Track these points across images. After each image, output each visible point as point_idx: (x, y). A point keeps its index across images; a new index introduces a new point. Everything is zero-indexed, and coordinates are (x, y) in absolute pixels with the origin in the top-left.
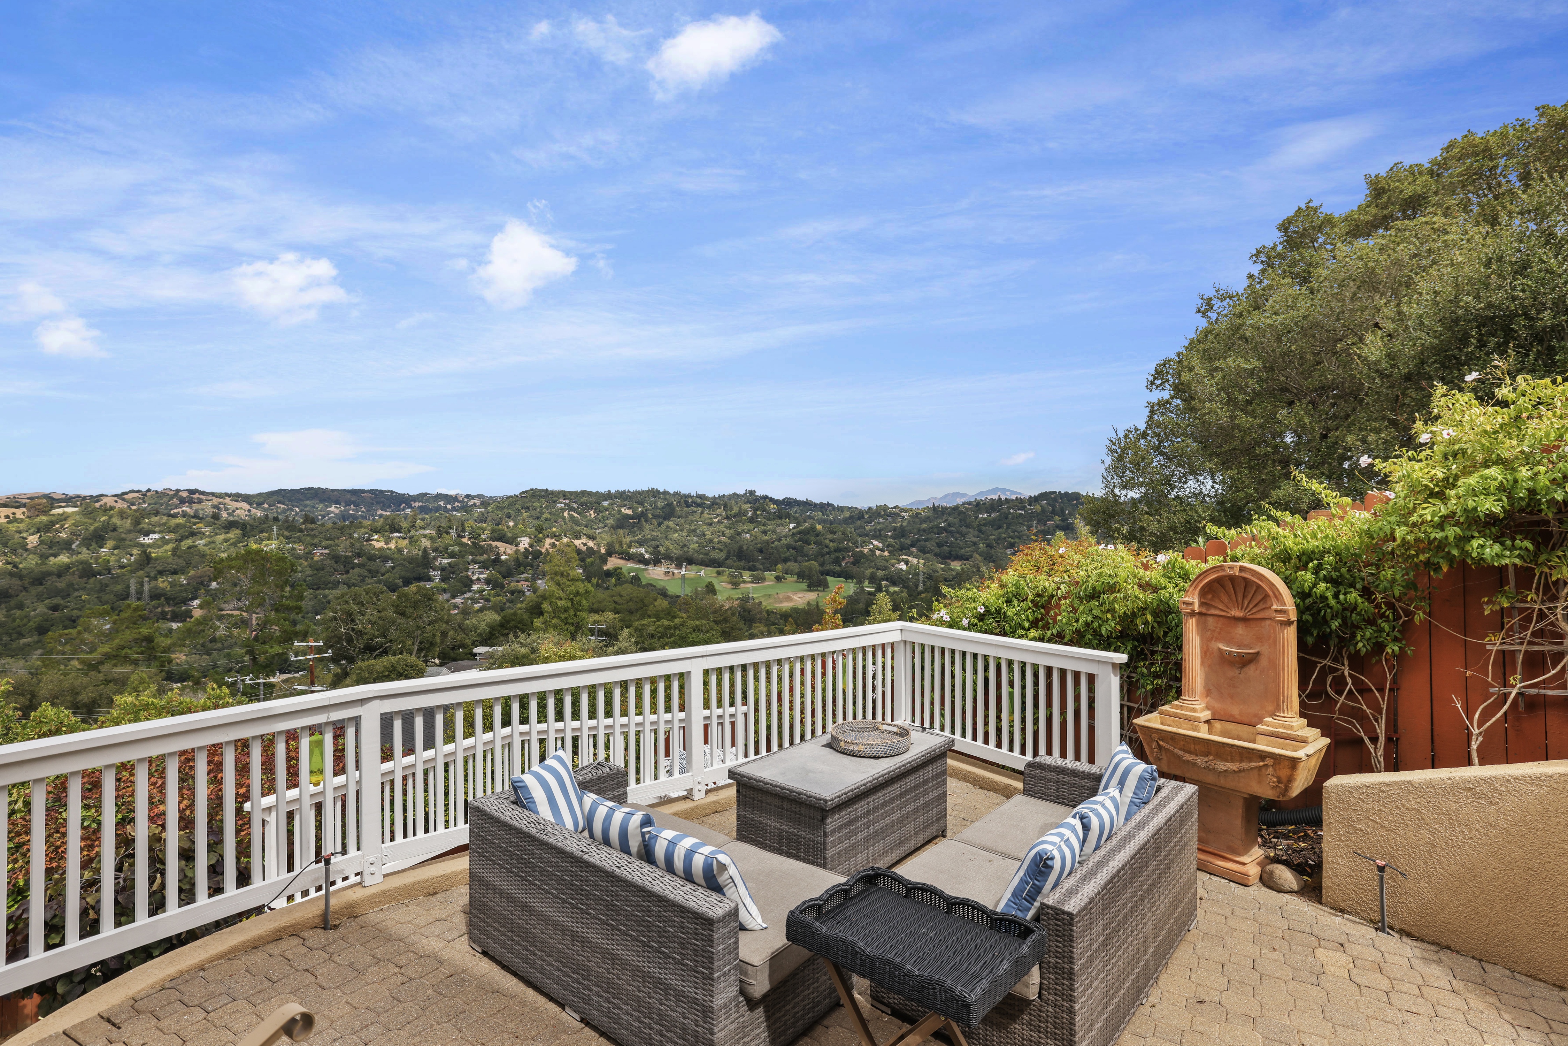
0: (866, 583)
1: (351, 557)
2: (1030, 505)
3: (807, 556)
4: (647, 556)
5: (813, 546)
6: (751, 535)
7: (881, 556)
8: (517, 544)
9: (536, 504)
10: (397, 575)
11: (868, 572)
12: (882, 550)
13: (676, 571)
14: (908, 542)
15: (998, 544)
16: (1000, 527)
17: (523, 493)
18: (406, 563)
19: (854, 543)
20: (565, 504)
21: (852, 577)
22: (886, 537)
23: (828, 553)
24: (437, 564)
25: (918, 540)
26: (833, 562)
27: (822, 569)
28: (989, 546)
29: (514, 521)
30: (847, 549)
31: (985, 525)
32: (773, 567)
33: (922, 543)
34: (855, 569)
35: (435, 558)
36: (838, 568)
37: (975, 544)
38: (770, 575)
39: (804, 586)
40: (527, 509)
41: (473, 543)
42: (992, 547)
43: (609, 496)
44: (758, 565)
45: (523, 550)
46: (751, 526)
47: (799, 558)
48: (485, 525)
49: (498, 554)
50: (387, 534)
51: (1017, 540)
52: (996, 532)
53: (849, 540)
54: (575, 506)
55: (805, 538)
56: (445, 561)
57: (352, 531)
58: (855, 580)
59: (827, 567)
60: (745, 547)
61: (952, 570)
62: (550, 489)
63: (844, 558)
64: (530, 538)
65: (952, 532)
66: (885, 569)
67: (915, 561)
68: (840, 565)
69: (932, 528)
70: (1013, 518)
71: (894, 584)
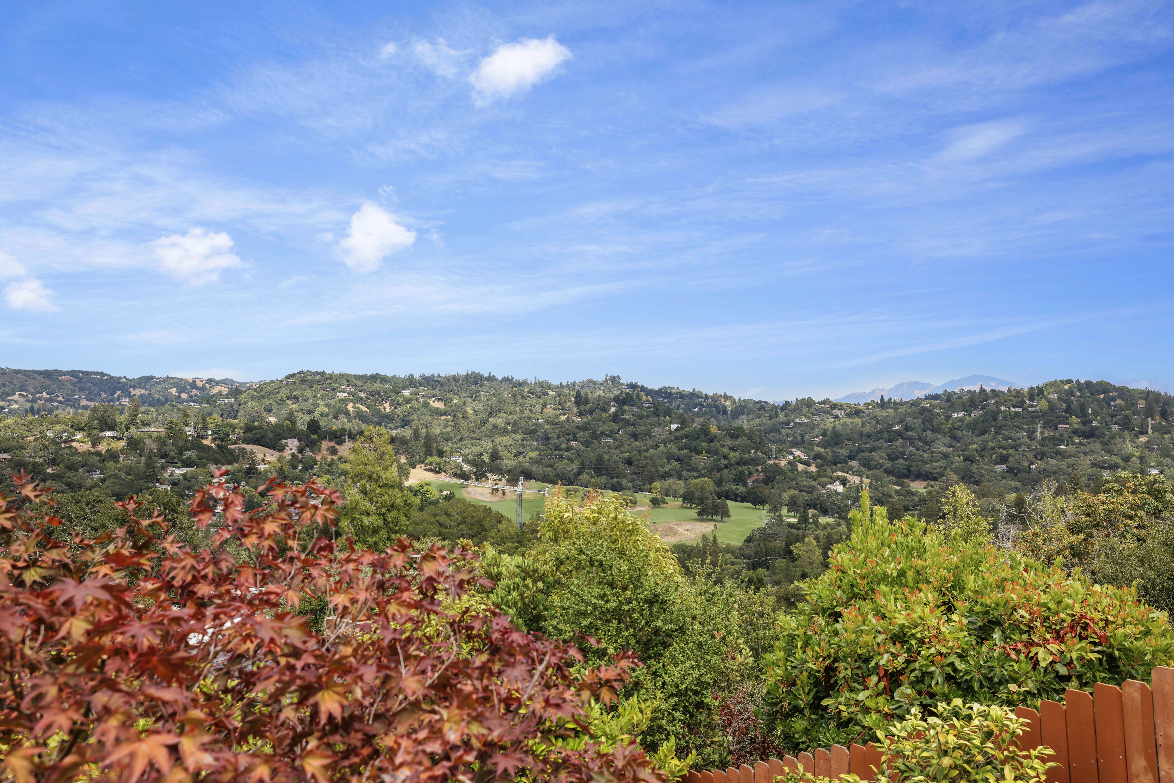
0: (784, 511)
1: (41, 465)
2: (1031, 399)
3: (696, 469)
4: (466, 468)
5: (704, 456)
6: (615, 440)
7: (805, 472)
8: (281, 449)
9: (308, 393)
10: (109, 491)
11: (787, 495)
12: (807, 463)
13: (508, 489)
14: (845, 452)
15: (982, 456)
16: (984, 432)
17: (290, 376)
18: (122, 474)
19: (765, 453)
20: (349, 393)
21: (763, 502)
22: (811, 444)
23: (726, 467)
24: (167, 475)
25: (860, 450)
26: (734, 480)
27: (718, 489)
28: (968, 459)
29: (277, 416)
30: (755, 462)
31: (960, 428)
32: (647, 486)
33: (866, 454)
34: (766, 491)
35: (164, 468)
36: (741, 489)
37: (946, 456)
38: (643, 498)
39: (693, 513)
40: (296, 399)
41: (218, 446)
42: (972, 462)
43: (411, 382)
44: (624, 482)
45: (289, 457)
46: (614, 426)
47: (684, 473)
48: (235, 421)
49: (254, 462)
50: (95, 432)
51: (1011, 451)
52: (979, 440)
53: (757, 449)
54: (363, 395)
55: (694, 444)
56: (179, 472)
57: (44, 428)
58: (767, 507)
59: (727, 487)
60: (606, 457)
61: (913, 494)
62: (328, 371)
63: (750, 474)
64: (300, 440)
65: (910, 439)
66: (811, 490)
67: (856, 479)
68: (745, 485)
69: (880, 432)
70: (1005, 418)
71: (825, 512)
